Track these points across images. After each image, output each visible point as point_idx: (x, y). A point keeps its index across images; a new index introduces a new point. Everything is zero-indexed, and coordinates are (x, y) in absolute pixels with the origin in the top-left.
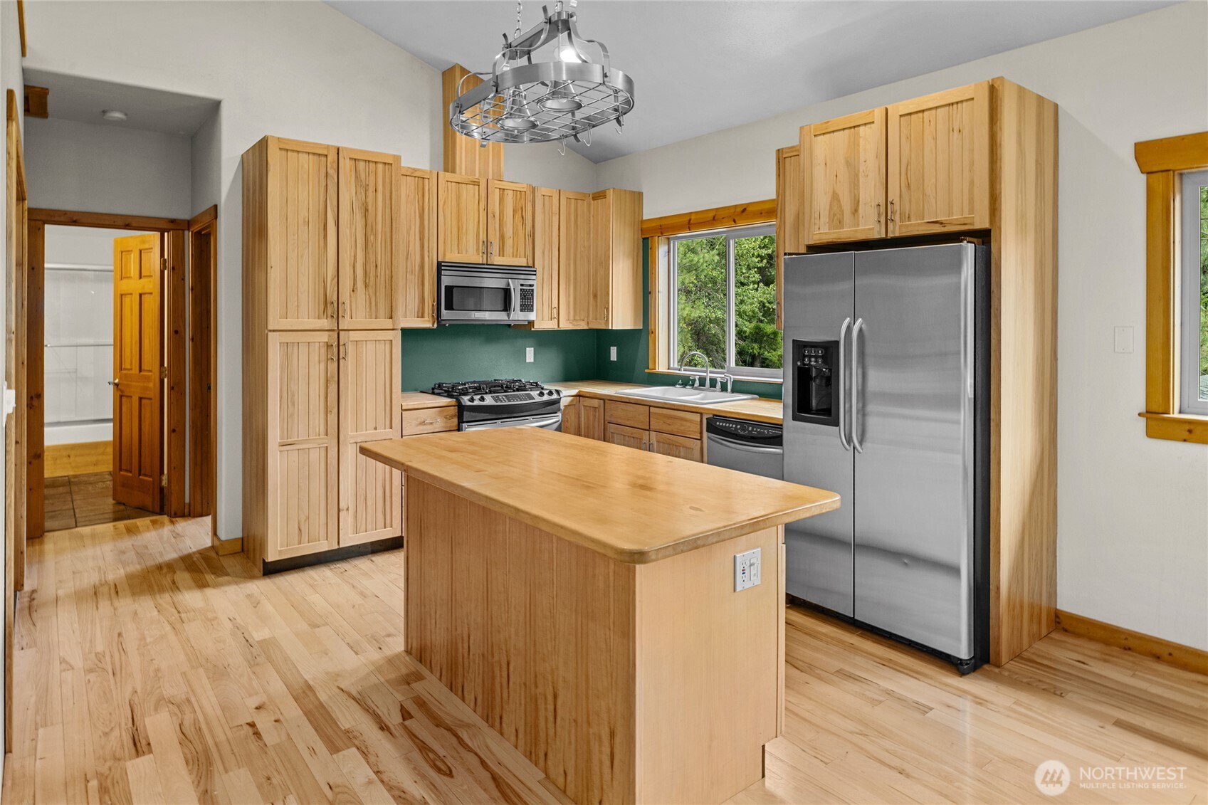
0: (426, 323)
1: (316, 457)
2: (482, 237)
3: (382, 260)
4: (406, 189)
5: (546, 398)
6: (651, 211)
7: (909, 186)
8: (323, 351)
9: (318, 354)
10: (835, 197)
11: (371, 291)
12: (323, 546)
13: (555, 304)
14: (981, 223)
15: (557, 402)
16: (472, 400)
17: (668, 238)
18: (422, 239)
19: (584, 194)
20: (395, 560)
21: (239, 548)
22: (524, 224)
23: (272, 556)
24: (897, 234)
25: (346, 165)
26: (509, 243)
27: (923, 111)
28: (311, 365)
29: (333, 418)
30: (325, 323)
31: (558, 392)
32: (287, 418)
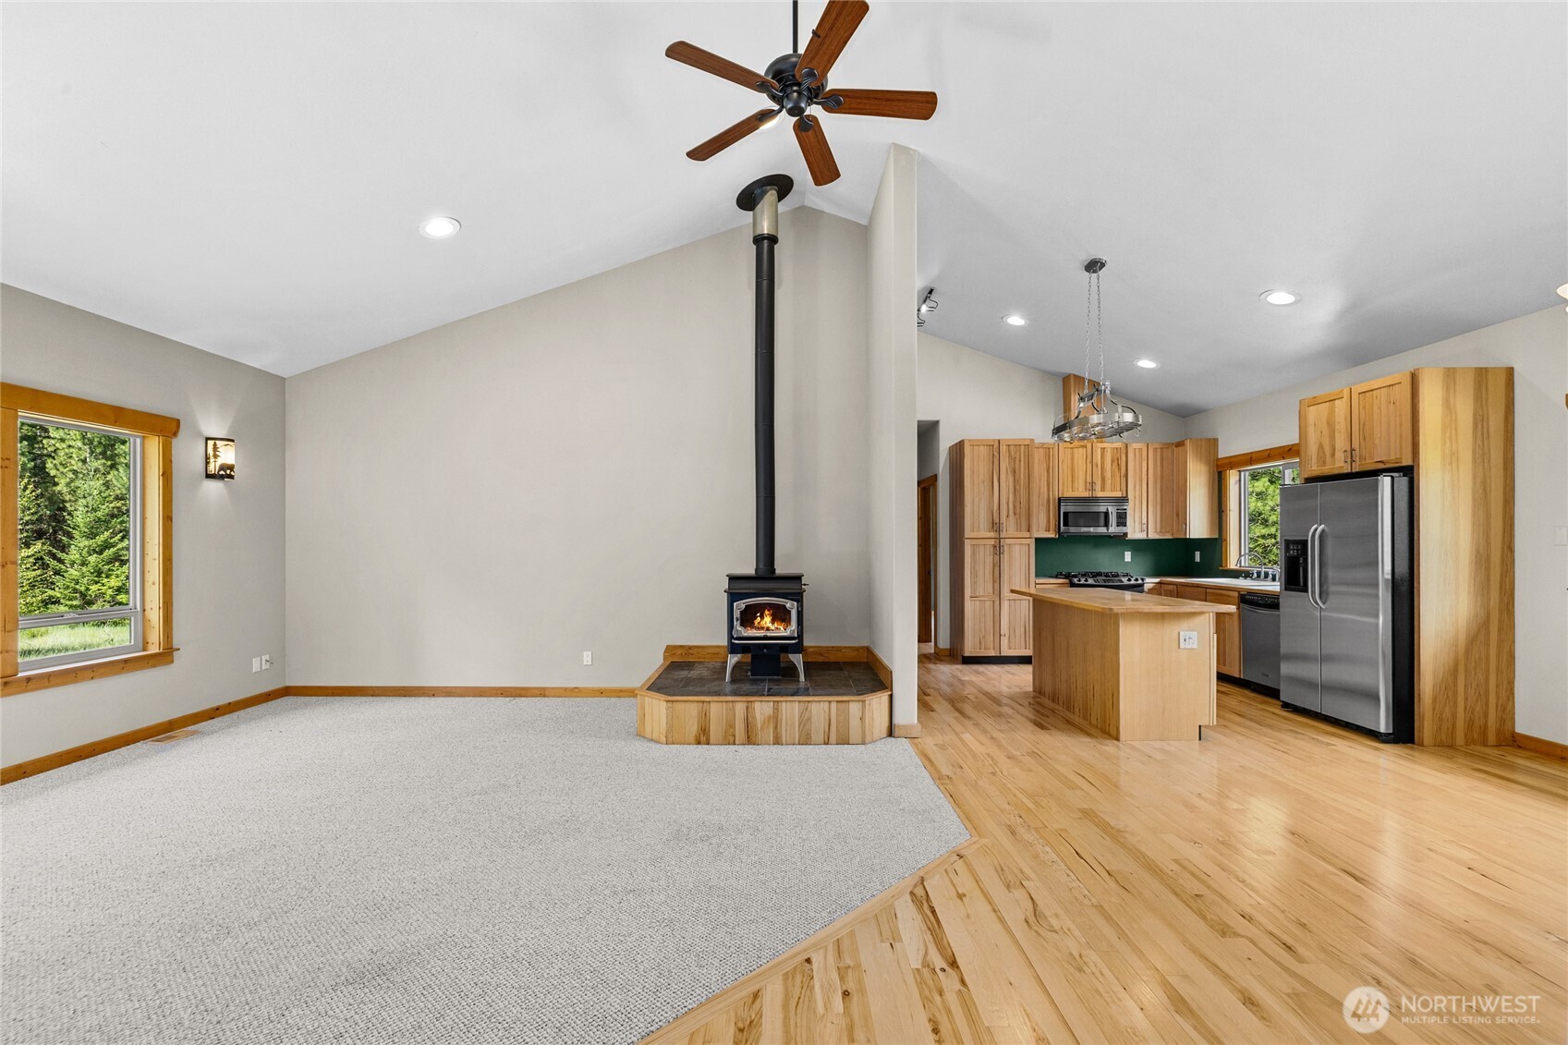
0: (1051, 535)
1: (988, 604)
2: (1089, 480)
3: (1024, 500)
4: (1038, 457)
5: (1133, 582)
6: (1225, 451)
7: (1364, 439)
8: (992, 549)
9: (989, 550)
10: (1321, 446)
11: (1017, 516)
12: (992, 653)
13: (1144, 521)
14: (1407, 461)
15: (1142, 585)
16: (1079, 581)
17: (1240, 471)
18: (1048, 485)
19: (1168, 444)
20: (1029, 669)
21: (948, 653)
22: (1119, 469)
23: (967, 654)
24: (1358, 470)
25: (1004, 449)
26: (1108, 483)
27: (1372, 390)
28: (986, 557)
29: (997, 585)
30: (992, 534)
31: (1143, 580)
32: (974, 584)
